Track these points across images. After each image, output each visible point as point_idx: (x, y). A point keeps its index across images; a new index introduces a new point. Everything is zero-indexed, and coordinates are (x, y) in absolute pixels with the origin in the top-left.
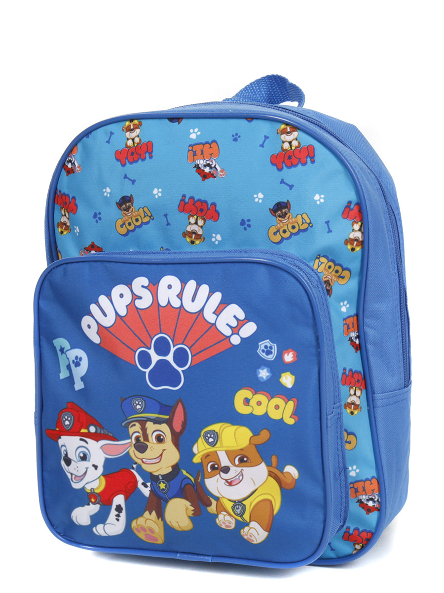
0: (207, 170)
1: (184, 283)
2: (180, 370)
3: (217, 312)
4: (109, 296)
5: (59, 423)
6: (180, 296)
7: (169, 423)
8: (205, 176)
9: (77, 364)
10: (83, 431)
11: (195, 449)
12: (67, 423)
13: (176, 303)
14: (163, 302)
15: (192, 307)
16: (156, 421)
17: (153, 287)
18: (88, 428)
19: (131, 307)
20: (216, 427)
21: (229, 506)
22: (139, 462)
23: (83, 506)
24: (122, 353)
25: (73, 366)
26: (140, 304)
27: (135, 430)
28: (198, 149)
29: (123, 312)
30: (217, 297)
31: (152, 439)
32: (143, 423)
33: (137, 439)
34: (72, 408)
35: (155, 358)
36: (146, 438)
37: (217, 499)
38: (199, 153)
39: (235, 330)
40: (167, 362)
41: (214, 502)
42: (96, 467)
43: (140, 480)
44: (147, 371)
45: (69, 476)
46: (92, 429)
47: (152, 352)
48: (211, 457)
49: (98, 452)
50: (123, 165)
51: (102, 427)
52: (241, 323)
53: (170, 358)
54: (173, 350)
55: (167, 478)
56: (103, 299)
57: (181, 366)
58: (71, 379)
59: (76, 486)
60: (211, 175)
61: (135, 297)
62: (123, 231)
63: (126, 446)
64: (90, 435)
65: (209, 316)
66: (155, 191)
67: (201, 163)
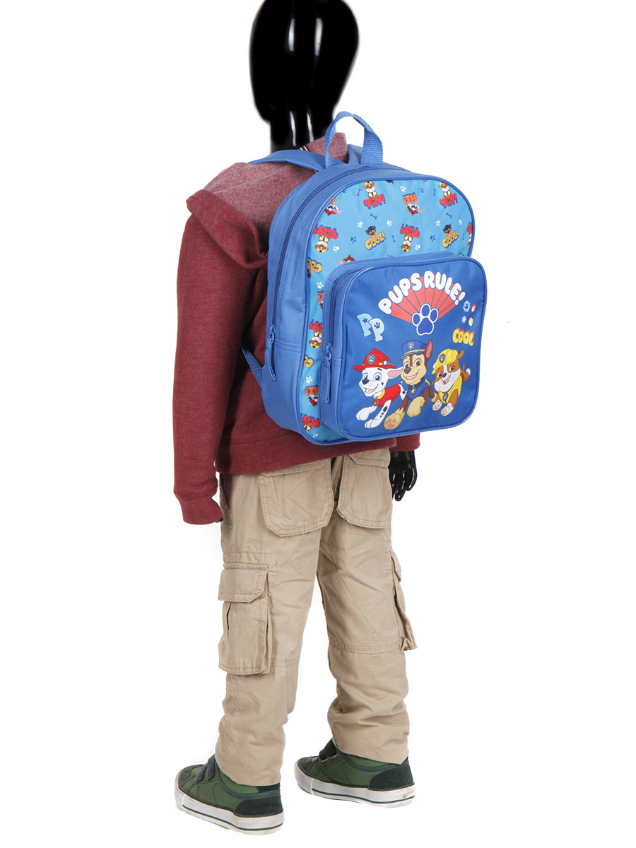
0: (413, 209)
1: (435, 274)
2: (432, 322)
3: (451, 289)
4: (398, 285)
5: (366, 361)
6: (434, 282)
7: (424, 353)
8: (413, 213)
9: (378, 327)
10: (380, 364)
11: (434, 367)
12: (371, 360)
13: (433, 286)
14: (427, 286)
15: (440, 287)
16: (418, 354)
17: (421, 278)
18: (383, 362)
19: (410, 290)
20: (444, 352)
21: (441, 395)
22: (404, 379)
23: (368, 407)
24: (404, 317)
25: (374, 328)
26: (415, 288)
27: (406, 361)
28: (407, 197)
29: (406, 294)
30: (450, 280)
31: (414, 364)
32: (411, 356)
33: (407, 366)
34: (375, 352)
35: (422, 317)
36: (411, 365)
37: (437, 393)
38: (408, 200)
39: (457, 297)
40: (427, 319)
41: (436, 395)
42: (383, 384)
43: (402, 390)
44: (417, 326)
45: (364, 390)
46: (385, 363)
47: (420, 315)
48: (441, 369)
49: (385, 375)
50: (369, 208)
51: (390, 361)
52: (460, 293)
53: (429, 317)
54: (430, 312)
55: (417, 386)
56: (395, 288)
57: (433, 320)
58: (373, 336)
59: (368, 395)
60: (415, 212)
61: (412, 285)
62: (369, 247)
63: (400, 371)
64: (382, 366)
65: (447, 291)
66: (388, 223)
67: (410, 205)
